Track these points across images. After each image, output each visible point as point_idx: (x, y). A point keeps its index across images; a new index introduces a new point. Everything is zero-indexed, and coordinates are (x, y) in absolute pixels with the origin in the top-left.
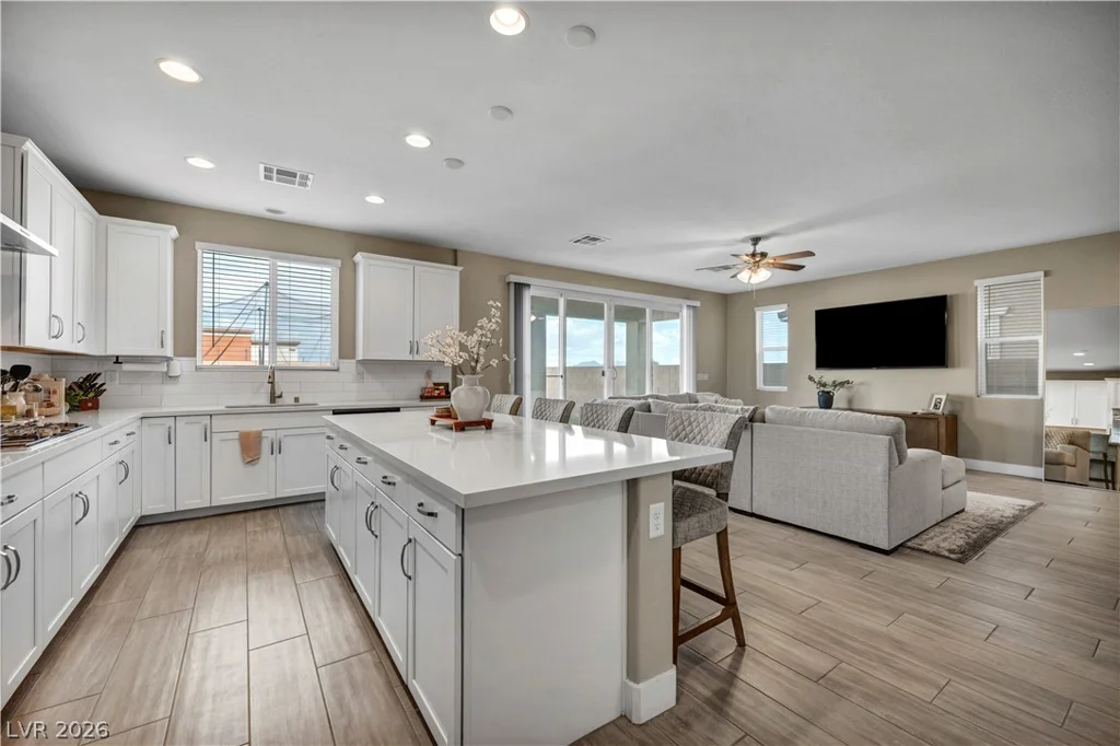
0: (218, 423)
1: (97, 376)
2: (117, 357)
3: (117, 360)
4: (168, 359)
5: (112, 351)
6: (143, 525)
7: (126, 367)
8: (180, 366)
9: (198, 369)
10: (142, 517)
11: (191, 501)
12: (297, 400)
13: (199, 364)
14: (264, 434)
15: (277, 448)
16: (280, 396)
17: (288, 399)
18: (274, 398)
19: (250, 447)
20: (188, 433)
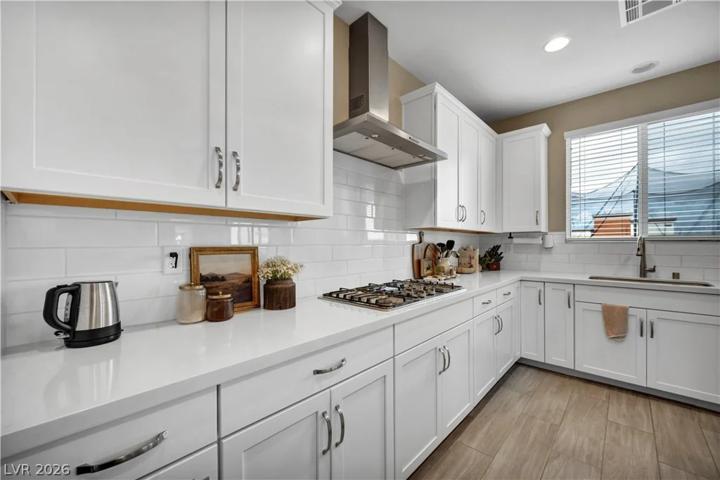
0: (581, 293)
1: (499, 247)
2: (510, 233)
3: (510, 236)
4: (544, 235)
5: (507, 230)
6: (521, 364)
7: (516, 240)
8: (553, 239)
9: (567, 241)
10: (521, 358)
11: (557, 359)
12: (676, 276)
13: (568, 237)
14: (631, 311)
15: (648, 330)
16: (653, 270)
17: (664, 274)
18: (644, 271)
19: (615, 323)
20: (555, 297)
